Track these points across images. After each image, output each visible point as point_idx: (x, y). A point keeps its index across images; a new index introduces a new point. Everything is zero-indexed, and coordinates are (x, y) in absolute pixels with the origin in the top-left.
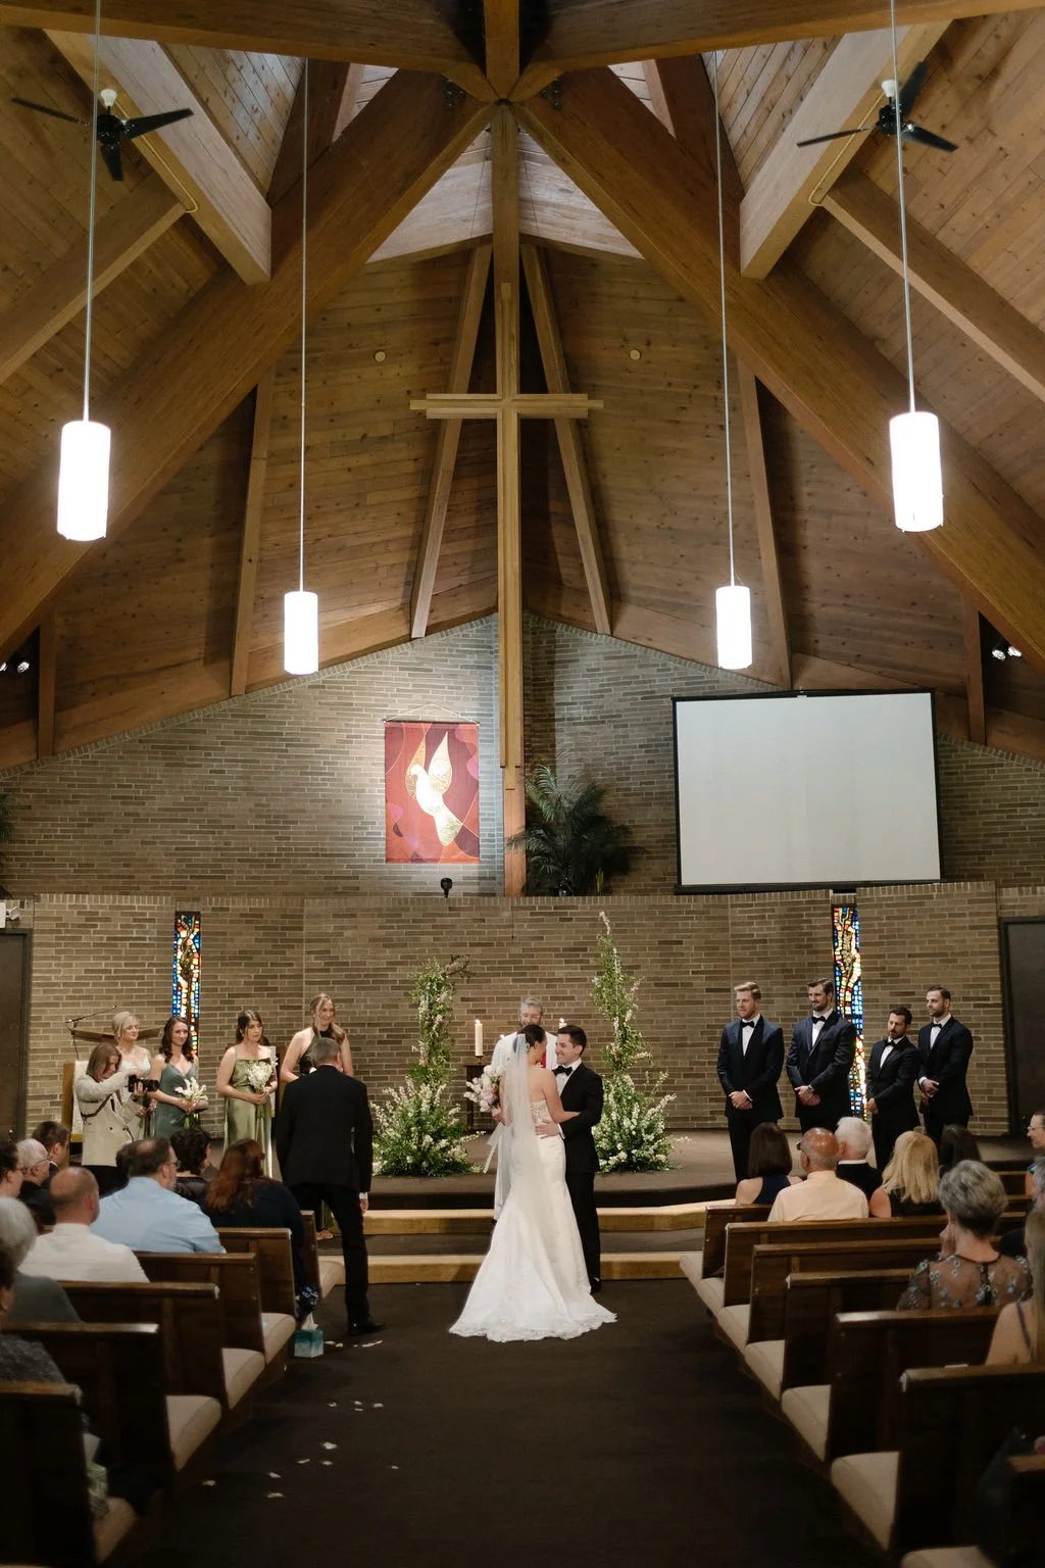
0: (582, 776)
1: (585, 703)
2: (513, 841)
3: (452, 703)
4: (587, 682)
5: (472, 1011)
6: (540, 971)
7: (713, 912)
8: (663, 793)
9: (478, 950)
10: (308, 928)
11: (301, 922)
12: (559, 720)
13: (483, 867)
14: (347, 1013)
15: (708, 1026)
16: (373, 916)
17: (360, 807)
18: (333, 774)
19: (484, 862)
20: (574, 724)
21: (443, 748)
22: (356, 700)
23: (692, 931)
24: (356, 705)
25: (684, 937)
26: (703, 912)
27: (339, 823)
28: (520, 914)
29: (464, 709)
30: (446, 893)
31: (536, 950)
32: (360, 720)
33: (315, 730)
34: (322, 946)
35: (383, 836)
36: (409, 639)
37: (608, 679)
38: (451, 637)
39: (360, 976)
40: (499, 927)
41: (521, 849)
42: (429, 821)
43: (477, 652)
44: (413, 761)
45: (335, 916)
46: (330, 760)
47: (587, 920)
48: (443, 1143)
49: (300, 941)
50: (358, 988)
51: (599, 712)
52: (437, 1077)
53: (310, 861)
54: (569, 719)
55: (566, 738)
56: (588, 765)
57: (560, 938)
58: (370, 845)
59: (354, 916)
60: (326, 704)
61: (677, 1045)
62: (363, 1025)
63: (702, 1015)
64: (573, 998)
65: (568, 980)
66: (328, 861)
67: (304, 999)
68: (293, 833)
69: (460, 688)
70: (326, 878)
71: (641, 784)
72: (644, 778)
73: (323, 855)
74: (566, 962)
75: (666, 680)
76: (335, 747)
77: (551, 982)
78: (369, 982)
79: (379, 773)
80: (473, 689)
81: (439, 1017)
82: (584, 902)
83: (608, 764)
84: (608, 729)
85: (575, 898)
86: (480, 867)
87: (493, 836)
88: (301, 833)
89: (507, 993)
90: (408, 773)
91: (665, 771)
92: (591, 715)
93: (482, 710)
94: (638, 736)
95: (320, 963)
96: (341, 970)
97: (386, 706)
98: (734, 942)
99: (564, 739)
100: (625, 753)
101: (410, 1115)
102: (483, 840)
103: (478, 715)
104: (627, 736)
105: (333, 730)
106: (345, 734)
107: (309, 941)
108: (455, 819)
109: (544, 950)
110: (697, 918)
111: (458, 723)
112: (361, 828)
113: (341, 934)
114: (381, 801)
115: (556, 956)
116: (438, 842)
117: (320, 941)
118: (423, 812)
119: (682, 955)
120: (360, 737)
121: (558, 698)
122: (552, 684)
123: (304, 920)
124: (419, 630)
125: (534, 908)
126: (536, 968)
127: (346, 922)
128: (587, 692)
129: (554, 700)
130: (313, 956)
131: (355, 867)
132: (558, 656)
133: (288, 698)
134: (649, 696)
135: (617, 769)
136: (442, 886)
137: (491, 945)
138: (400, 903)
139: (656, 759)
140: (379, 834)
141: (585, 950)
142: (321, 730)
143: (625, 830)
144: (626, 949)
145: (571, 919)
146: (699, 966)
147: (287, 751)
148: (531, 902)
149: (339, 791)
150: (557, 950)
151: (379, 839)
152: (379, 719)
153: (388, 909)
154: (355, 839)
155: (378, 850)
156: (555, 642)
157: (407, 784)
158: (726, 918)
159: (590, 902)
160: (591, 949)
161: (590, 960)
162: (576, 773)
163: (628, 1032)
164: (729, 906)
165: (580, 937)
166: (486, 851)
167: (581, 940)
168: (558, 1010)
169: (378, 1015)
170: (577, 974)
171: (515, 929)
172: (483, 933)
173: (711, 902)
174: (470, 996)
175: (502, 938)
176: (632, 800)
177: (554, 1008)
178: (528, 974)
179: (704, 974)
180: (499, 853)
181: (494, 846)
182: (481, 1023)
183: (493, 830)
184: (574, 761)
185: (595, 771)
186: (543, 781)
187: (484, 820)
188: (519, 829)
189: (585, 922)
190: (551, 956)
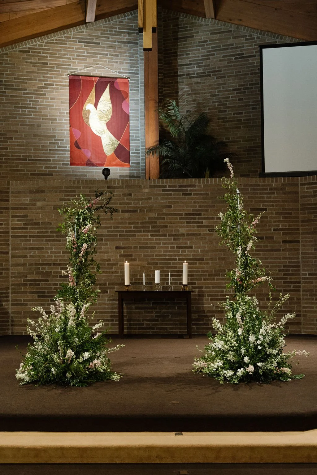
0: (195, 111)
1: (198, 63)
2: (151, 150)
3: (112, 65)
4: (199, 50)
6: (169, 229)
7: (288, 189)
9: (127, 215)
10: (13, 200)
11: (8, 196)
12: (181, 75)
13: (132, 170)
14: (39, 257)
15: (284, 266)
16: (56, 192)
17: (53, 130)
18: (35, 108)
19: (132, 167)
20: (191, 78)
21: (106, 95)
22: (50, 61)
23: (273, 202)
24: (51, 64)
25: (268, 206)
26: (281, 189)
27: (40, 140)
28: (156, 191)
29: (120, 69)
30: (106, 178)
31: (167, 215)
32: (54, 74)
33: (24, 79)
34: (23, 212)
35: (68, 148)
36: (84, 22)
37: (213, 48)
38: (111, 22)
39: (47, 232)
40: (142, 199)
41: (156, 155)
42: (98, 140)
43: (128, 33)
44: (87, 101)
45: (31, 192)
46: (34, 99)
47: (201, 194)
48: (86, 355)
49: (7, 209)
50: (46, 241)
51: (206, 69)
52: (84, 297)
53: (21, 163)
54: (187, 75)
55: (185, 87)
56: (199, 104)
57: (183, 207)
58: (60, 154)
59: (43, 192)
60: (31, 63)
62: (50, 265)
63: (280, 258)
64: (191, 247)
65: (188, 235)
66: (32, 163)
67: (10, 247)
68: (9, 145)
69: (117, 56)
70: (31, 174)
71: (234, 114)
72: (237, 110)
73: (29, 160)
74: (187, 223)
75: (251, 46)
76: (36, 91)
77: (176, 236)
78: (53, 236)
79: (66, 108)
80: (126, 56)
82: (199, 182)
83: (213, 102)
84: (213, 80)
85: (193, 180)
86: (130, 170)
87: (138, 150)
88: (15, 145)
89: (147, 244)
90: (84, 109)
91: (250, 105)
92: (201, 71)
93: (132, 70)
94: (232, 84)
95: (21, 224)
96: (35, 228)
97: (70, 65)
98: (302, 209)
99: (184, 88)
100: (223, 95)
101: (57, 330)
102: (132, 153)
103: (129, 73)
104: (225, 84)
105: (35, 80)
106: (43, 83)
107: (12, 209)
108: (114, 138)
109: (171, 214)
110: (277, 193)
111: (116, 78)
112: (54, 143)
113: (35, 204)
114: (67, 126)
115: (180, 219)
116: (104, 154)
117: (21, 209)
118: (93, 134)
119: (266, 218)
120: (53, 85)
121: (180, 62)
122: (176, 52)
123: (10, 195)
124: (90, 17)
125: (165, 186)
126: (166, 227)
127: (38, 196)
128: (199, 57)
129: (177, 63)
130: (16, 219)
131: (50, 168)
132: (180, 35)
133: (5, 58)
134: (240, 57)
135: (218, 105)
136: (103, 173)
137: (136, 211)
138: (74, 183)
139: (243, 98)
140: (66, 147)
141: (200, 214)
142: (27, 79)
145: (190, 194)
146: (278, 226)
147: (5, 92)
148: (163, 182)
149: (39, 119)
150: (181, 214)
151: (66, 151)
152: (65, 74)
153: (66, 187)
154: (50, 150)
155: (64, 157)
156: (177, 25)
157: (83, 116)
158: (297, 193)
159: (203, 182)
160: (204, 214)
161: (204, 222)
162: (191, 109)
163: (249, 260)
164: (299, 184)
165: (197, 206)
166: (134, 160)
167: (198, 208)
168: (181, 255)
169: (60, 258)
170: (194, 231)
171: (152, 201)
172: (130, 203)
173: (287, 182)
174: (122, 246)
175: (143, 207)
176: (228, 125)
177: (179, 254)
178: (161, 231)
179: (281, 231)
180: (142, 159)
181: (139, 157)
182: (129, 264)
183: (139, 147)
184: (190, 101)
185: (204, 107)
186: (171, 111)
187: (132, 140)
188: (155, 142)
189: (200, 196)
190: (176, 219)
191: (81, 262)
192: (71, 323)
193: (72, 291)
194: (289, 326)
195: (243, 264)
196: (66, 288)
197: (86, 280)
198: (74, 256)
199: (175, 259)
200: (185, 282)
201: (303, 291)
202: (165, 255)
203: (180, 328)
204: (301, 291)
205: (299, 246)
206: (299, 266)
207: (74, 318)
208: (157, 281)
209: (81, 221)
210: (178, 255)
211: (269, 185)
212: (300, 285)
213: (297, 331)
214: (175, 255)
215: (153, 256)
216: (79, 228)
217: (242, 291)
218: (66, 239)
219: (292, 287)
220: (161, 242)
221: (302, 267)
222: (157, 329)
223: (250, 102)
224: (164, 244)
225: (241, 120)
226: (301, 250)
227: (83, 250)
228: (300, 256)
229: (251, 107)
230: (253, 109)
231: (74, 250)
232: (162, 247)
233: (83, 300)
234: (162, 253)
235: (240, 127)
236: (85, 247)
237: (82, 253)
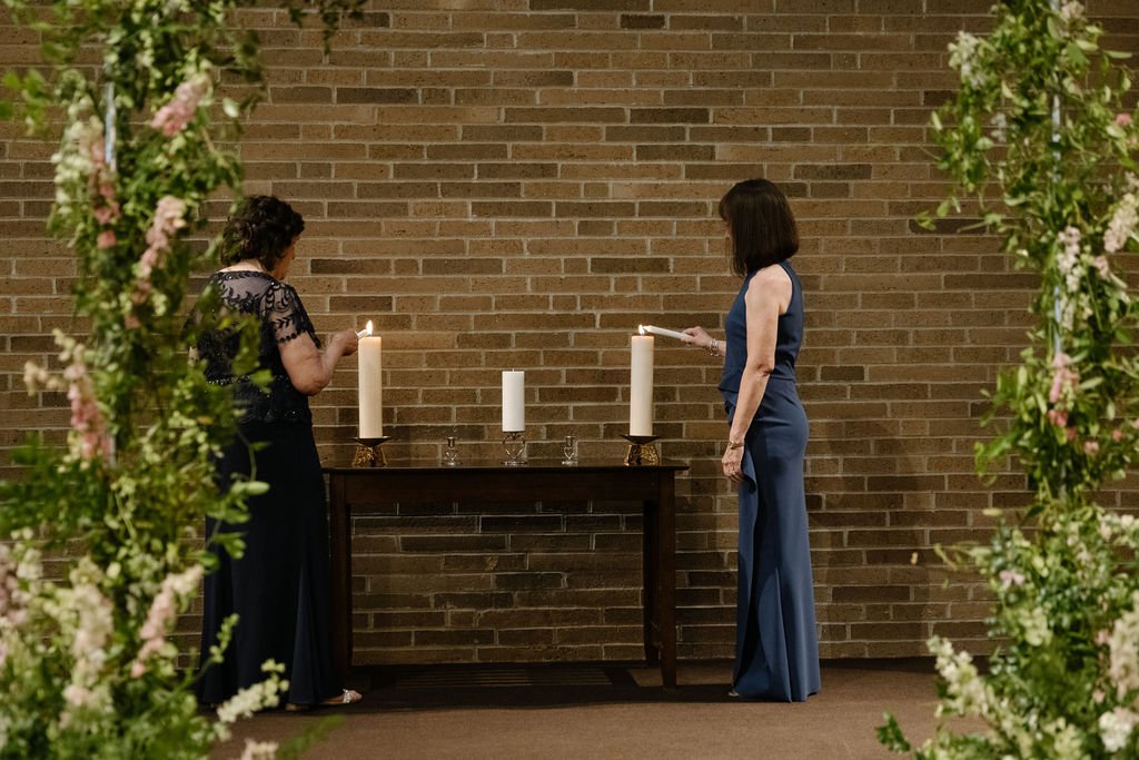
5: (352, 304)
6: (559, 180)
9: (365, 113)
31: (552, 115)
40: (433, 42)
47: (707, 23)
52: (164, 523)
57: (627, 78)
64: (660, 265)
65: (647, 209)
74: (644, 153)
77: (594, 215)
81: (170, 207)
89: (460, 248)
109: (572, 114)
115: (613, 134)
126: (547, 171)
137: (407, 96)
141: (701, 116)
144: (828, 116)
145: (657, 22)
150: (616, 115)
160: (719, 116)
161: (717, 151)
163: (1114, 305)
165: (687, 79)
167: (691, 86)
168: (616, 301)
169: (48, 313)
170: (674, 191)
171: (484, 50)
172: (382, 60)
174: (341, 256)
175: (440, 77)
177: (606, 294)
178: (523, 190)
182: (378, 339)
189: (703, 32)
190: (594, 134)
191: (144, 310)
192: (83, 693)
193: (94, 491)
195: (1083, 326)
196: (52, 471)
197: (177, 420)
198: (104, 274)
199: (588, 321)
200: (639, 425)
202: (543, 302)
203: (612, 636)
207: (99, 656)
208: (512, 418)
209: (146, 59)
210: (602, 302)
214: (587, 302)
215: (486, 303)
216: (129, 102)
217: (1070, 483)
218: (51, 170)
220: (525, 240)
222: (505, 638)
224: (538, 248)
227: (157, 237)
231: (104, 241)
232: (527, 265)
233: (157, 544)
234: (529, 291)
236: (171, 220)
237: (149, 256)
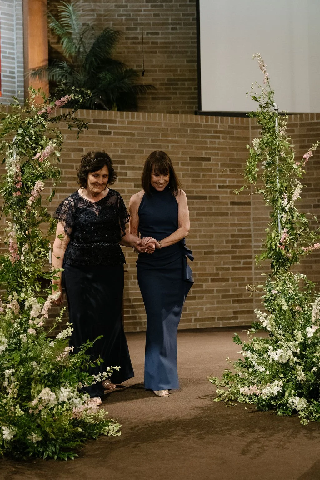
2: (36, 72)
7: (236, 133)
8: (166, 43)
13: (5, 100)
15: (233, 236)
19: (7, 96)
23: (218, 149)
25: (212, 154)
26: (228, 133)
41: (45, 80)
47: (125, 134)
56: (101, 15)
61: (206, 253)
63: (226, 225)
71: (148, 34)
72: (151, 29)
81: (40, 183)
82: (122, 117)
83: (119, 15)
85: (113, 112)
86: (1, 101)
87: (13, 73)
91: (168, 24)
100: (133, 6)
102: (4, 76)
110: (223, 138)
119: (210, 170)
135: (126, 20)
139: (160, 13)
141: (123, 163)
143: (133, 73)
145: (109, 133)
146: (224, 182)
158: (247, 139)
159: (127, 117)
160: (129, 163)
161: (128, 173)
162: (89, 22)
163: (295, 215)
164: (250, 128)
165: (118, 151)
166: (6, 86)
173: (235, 124)
176: (139, 48)
178: (68, 184)
179: (228, 188)
180: (19, 86)
181: (14, 83)
183: (14, 68)
184: (87, 11)
185: (107, 20)
186: (65, 19)
187: (4, 57)
188: (43, 61)
189: (123, 136)
191: (30, 214)
194: (239, 316)
201: (256, 268)
204: (253, 268)
205: (250, 209)
206: (250, 236)
211: (212, 126)
212: (251, 260)
213: (247, 322)
219: (242, 263)
221: (254, 237)
223: (168, 19)
225: (157, 43)
226: (252, 214)
227: (35, 193)
228: (252, 223)
229: (170, 27)
230: (173, 29)
235: (155, 52)
236: (40, 188)
237: (31, 198)
